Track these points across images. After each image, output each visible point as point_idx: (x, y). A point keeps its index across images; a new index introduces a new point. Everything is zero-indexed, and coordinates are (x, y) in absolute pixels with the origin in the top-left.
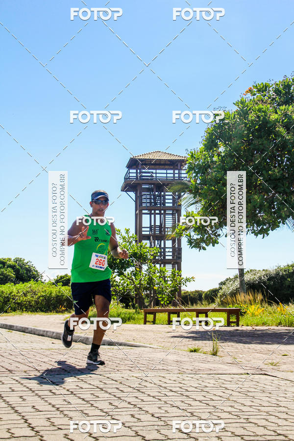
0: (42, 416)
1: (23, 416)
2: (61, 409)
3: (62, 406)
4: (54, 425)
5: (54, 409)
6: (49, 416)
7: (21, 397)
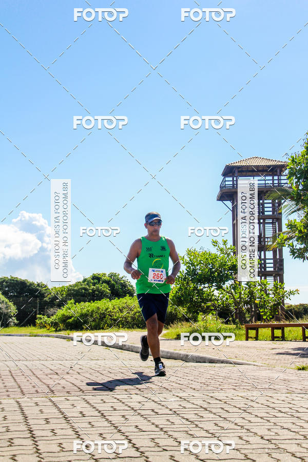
0: (146, 437)
1: (126, 436)
2: (165, 430)
3: (166, 426)
4: (158, 446)
5: (158, 429)
6: (153, 437)
7: (123, 416)
